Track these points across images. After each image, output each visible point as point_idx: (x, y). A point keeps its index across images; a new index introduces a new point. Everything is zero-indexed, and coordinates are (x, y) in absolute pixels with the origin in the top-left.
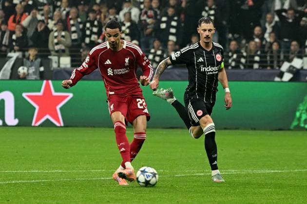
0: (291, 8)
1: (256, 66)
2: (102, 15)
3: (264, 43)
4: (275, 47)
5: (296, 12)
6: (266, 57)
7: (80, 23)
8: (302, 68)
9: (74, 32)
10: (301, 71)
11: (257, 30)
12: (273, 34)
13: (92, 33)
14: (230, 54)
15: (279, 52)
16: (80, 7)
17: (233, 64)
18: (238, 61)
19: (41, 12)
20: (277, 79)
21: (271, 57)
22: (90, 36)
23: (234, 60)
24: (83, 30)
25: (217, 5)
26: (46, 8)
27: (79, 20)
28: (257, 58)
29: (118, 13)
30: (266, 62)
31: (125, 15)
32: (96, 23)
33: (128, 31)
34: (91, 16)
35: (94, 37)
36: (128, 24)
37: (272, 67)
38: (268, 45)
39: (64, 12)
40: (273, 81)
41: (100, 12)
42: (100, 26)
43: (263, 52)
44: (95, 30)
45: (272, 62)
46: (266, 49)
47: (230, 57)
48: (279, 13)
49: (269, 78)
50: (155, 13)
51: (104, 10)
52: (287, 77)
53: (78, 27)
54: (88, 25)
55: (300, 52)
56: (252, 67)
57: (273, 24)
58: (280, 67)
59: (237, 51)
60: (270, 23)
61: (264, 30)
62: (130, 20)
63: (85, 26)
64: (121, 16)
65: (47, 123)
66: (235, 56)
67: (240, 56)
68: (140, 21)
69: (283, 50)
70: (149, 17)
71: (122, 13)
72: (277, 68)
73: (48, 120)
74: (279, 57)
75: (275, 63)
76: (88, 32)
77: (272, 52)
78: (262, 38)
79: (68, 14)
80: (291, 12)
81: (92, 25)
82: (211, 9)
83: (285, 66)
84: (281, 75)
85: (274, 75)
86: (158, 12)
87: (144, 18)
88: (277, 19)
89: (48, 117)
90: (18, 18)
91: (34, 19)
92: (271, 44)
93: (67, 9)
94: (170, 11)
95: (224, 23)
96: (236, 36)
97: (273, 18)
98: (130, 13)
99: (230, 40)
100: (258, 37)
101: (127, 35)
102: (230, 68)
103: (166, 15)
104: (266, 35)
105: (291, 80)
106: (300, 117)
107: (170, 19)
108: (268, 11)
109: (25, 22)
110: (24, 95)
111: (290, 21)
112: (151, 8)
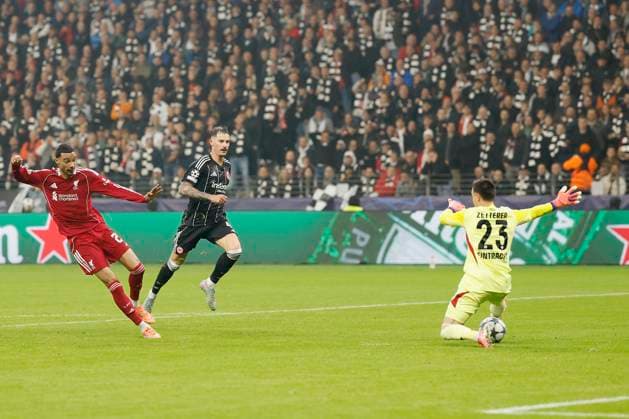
0: (326, 131)
1: (287, 195)
2: (123, 141)
3: (297, 169)
4: (308, 173)
5: (331, 134)
6: (297, 184)
7: (99, 150)
8: (336, 197)
9: (93, 160)
10: (336, 200)
11: (290, 155)
12: (307, 160)
13: (112, 160)
14: (260, 182)
15: (312, 178)
16: (99, 133)
17: (263, 192)
18: (268, 189)
19: (58, 139)
20: (309, 208)
21: (304, 184)
22: (109, 164)
23: (263, 188)
24: (102, 158)
25: (246, 128)
26: (63, 135)
27: (98, 147)
28: (288, 188)
29: (140, 139)
30: (298, 190)
31: (147, 140)
32: (116, 150)
33: (149, 158)
34: (111, 142)
35: (114, 166)
36: (150, 151)
37: (304, 195)
38: (301, 171)
39: (83, 139)
40: (304, 211)
41: (121, 139)
42: (120, 153)
43: (295, 179)
44: (115, 157)
45: (304, 190)
46: (299, 176)
47: (258, 185)
48: (313, 136)
49: (301, 207)
50: (180, 138)
51: (125, 136)
52: (320, 206)
53: (96, 155)
54: (107, 152)
55: (335, 178)
56: (282, 196)
57: (307, 148)
58: (312, 194)
59: (267, 179)
60: (304, 147)
61: (297, 155)
62: (152, 146)
63: (104, 153)
64: (143, 142)
65: (54, 261)
66: (265, 184)
67: (270, 185)
68: (163, 147)
69: (317, 176)
70: (173, 142)
71: (144, 139)
72: (309, 196)
73: (54, 257)
74: (312, 184)
75: (307, 191)
76: (107, 160)
77: (304, 179)
78: (295, 164)
79: (86, 140)
80: (326, 135)
81: (112, 152)
82: (239, 133)
83: (318, 194)
84: (313, 203)
85: (304, 204)
86: (183, 137)
87: (168, 143)
88: (311, 142)
89: (54, 253)
90: (32, 146)
91: (50, 147)
92: (304, 170)
93: (86, 135)
94: (196, 136)
95: (255, 148)
96: (269, 161)
97: (307, 141)
98: (152, 139)
99: (262, 166)
100: (290, 162)
101: (149, 162)
102: (259, 197)
103: (191, 139)
104: (300, 161)
105: (325, 209)
106: (325, 242)
107: (196, 144)
108: (303, 134)
109: (40, 150)
110: (29, 230)
111: (325, 144)
112: (174, 132)
